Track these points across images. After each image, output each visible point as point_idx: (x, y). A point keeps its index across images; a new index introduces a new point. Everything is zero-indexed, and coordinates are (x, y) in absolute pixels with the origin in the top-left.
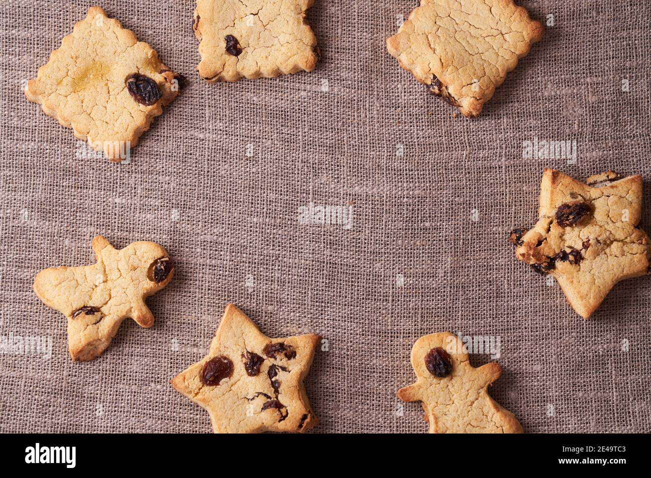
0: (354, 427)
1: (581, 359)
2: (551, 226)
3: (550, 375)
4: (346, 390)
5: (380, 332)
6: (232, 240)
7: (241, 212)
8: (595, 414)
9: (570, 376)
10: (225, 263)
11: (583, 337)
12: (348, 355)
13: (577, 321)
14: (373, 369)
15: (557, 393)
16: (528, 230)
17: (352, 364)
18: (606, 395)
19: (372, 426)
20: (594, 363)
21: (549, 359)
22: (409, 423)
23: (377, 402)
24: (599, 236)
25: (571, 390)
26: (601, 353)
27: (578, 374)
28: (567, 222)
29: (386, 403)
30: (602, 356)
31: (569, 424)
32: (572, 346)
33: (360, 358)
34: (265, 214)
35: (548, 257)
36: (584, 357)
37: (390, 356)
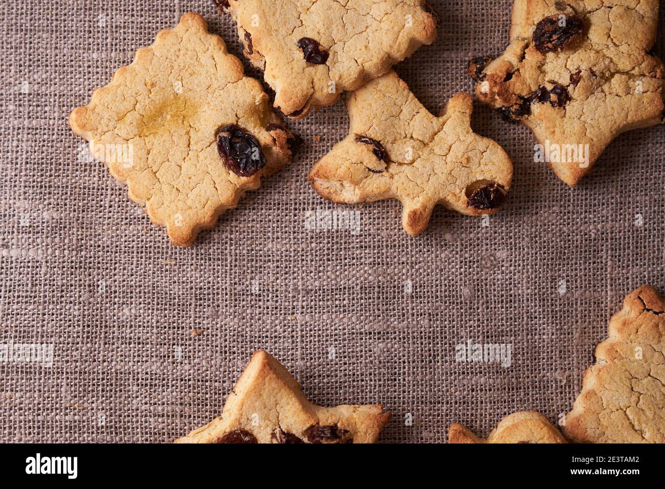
0: (240, 340)
1: (565, 244)
2: (526, 51)
3: (519, 265)
4: (228, 289)
5: (279, 204)
6: (62, 88)
7: (74, 45)
8: (580, 321)
9: (548, 268)
10: (51, 122)
11: (569, 213)
12: (231, 239)
13: (561, 190)
14: (268, 258)
15: (529, 291)
16: (493, 58)
17: (238, 251)
18: (596, 295)
19: (267, 337)
20: (583, 250)
21: (520, 243)
22: (319, 330)
23: (274, 303)
24: (595, 65)
25: (549, 286)
26: (593, 235)
27: (560, 265)
28: (550, 45)
29: (287, 304)
30: (595, 240)
31: (544, 334)
32: (553, 225)
33: (249, 242)
34: (109, 46)
35: (520, 97)
36: (569, 241)
37: (292, 237)
